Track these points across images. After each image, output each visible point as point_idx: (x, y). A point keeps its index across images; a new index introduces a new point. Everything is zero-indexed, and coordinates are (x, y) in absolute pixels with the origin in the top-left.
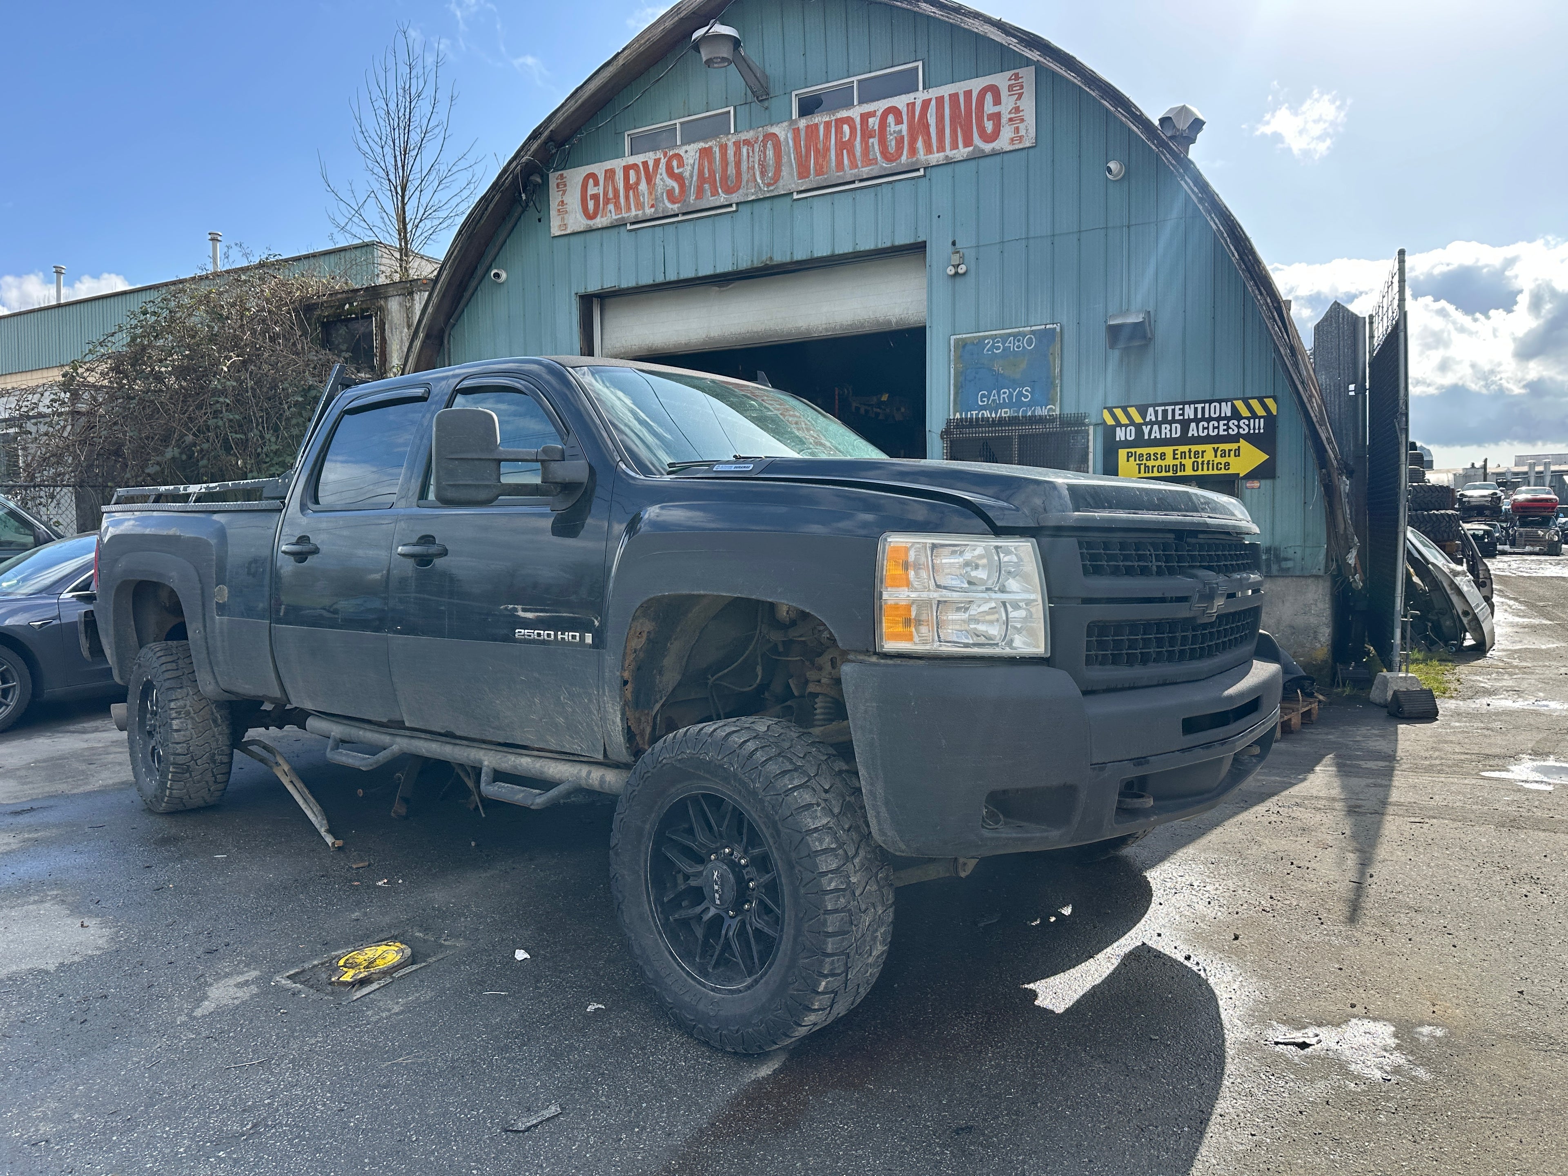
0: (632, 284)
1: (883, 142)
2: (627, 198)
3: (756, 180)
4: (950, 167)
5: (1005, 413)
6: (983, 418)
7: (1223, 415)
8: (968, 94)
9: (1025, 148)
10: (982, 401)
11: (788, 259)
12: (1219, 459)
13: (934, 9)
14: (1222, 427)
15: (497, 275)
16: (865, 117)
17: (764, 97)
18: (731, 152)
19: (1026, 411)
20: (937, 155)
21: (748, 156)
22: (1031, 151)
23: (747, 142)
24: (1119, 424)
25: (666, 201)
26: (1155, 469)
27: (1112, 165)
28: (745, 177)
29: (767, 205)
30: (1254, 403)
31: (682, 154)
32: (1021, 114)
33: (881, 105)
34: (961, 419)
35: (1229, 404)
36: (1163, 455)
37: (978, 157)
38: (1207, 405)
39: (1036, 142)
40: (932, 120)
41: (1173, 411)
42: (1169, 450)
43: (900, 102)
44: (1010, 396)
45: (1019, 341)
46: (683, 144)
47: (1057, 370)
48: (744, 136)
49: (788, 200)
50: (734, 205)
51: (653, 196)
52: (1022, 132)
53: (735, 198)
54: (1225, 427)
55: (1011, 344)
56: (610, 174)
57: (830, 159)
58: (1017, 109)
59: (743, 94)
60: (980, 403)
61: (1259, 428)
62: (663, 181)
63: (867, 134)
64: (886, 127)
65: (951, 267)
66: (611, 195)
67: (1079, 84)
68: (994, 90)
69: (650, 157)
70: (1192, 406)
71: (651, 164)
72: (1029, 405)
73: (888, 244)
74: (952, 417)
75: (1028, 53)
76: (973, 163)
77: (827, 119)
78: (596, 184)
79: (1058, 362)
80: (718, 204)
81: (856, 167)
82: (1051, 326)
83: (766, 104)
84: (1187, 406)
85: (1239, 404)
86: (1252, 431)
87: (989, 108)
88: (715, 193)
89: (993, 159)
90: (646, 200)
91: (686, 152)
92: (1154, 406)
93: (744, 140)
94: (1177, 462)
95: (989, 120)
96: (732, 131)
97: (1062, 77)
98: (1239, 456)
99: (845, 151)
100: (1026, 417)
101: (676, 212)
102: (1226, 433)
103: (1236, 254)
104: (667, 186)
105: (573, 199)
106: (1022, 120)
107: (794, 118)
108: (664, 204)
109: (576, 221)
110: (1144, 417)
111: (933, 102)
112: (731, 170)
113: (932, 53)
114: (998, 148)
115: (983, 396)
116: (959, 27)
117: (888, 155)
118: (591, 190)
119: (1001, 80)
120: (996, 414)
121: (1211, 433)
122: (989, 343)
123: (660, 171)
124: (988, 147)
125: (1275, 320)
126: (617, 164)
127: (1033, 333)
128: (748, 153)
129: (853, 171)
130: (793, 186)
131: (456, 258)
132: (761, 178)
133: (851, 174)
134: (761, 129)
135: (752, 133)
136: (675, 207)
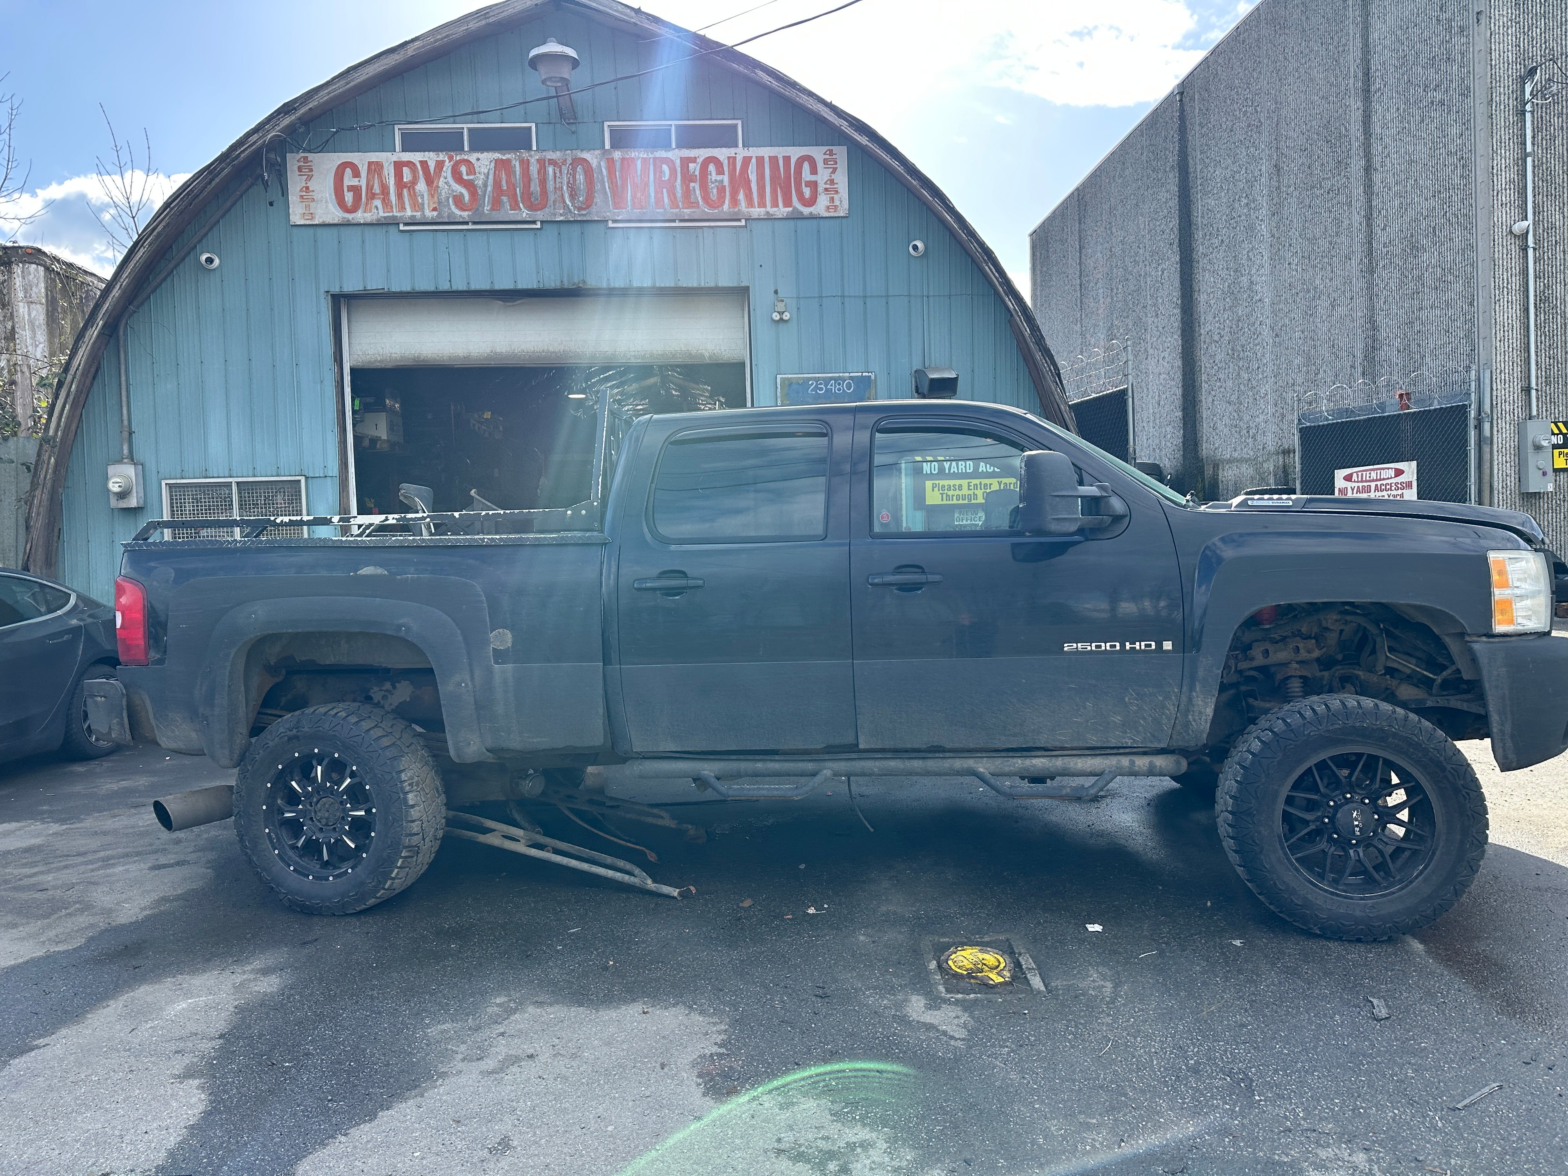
0: (406, 287)
1: (704, 187)
2: (400, 196)
3: (564, 202)
4: (770, 222)
8: (787, 159)
9: (839, 217)
11: (604, 285)
13: (770, 79)
15: (210, 261)
16: (686, 161)
17: (572, 121)
18: (534, 169)
20: (759, 210)
21: (555, 177)
22: (844, 220)
23: (552, 162)
24: (925, 460)
25: (453, 207)
26: (955, 498)
27: (920, 244)
28: (552, 197)
29: (576, 228)
32: (836, 186)
33: (702, 153)
36: (960, 486)
37: (796, 217)
39: (849, 213)
40: (753, 177)
42: (964, 483)
43: (722, 154)
45: (839, 384)
46: (473, 149)
48: (550, 155)
49: (602, 227)
50: (539, 223)
51: (436, 199)
52: (837, 203)
53: (540, 215)
55: (832, 385)
56: (375, 168)
57: (649, 196)
59: (546, 114)
62: (449, 185)
63: (687, 178)
64: (707, 174)
65: (776, 313)
66: (377, 189)
67: (901, 171)
68: (811, 160)
69: (431, 158)
71: (432, 165)
73: (711, 284)
75: (856, 136)
76: (792, 222)
77: (645, 156)
78: (356, 174)
80: (519, 219)
81: (678, 207)
82: (867, 374)
83: (573, 128)
87: (806, 175)
88: (515, 206)
89: (810, 221)
90: (426, 202)
91: (478, 159)
93: (549, 160)
94: (971, 492)
95: (806, 186)
96: (534, 148)
99: (665, 190)
101: (467, 219)
104: (453, 191)
105: (323, 187)
106: (837, 192)
107: (607, 146)
108: (450, 209)
109: (329, 212)
111: (754, 160)
112: (535, 187)
113: (753, 115)
114: (815, 212)
117: (710, 201)
118: (349, 180)
119: (818, 153)
122: (812, 384)
123: (443, 174)
124: (806, 211)
126: (387, 159)
127: (851, 378)
128: (555, 173)
129: (674, 211)
130: (608, 214)
131: (159, 234)
132: (570, 201)
133: (672, 213)
134: (569, 152)
135: (558, 153)
136: (465, 214)
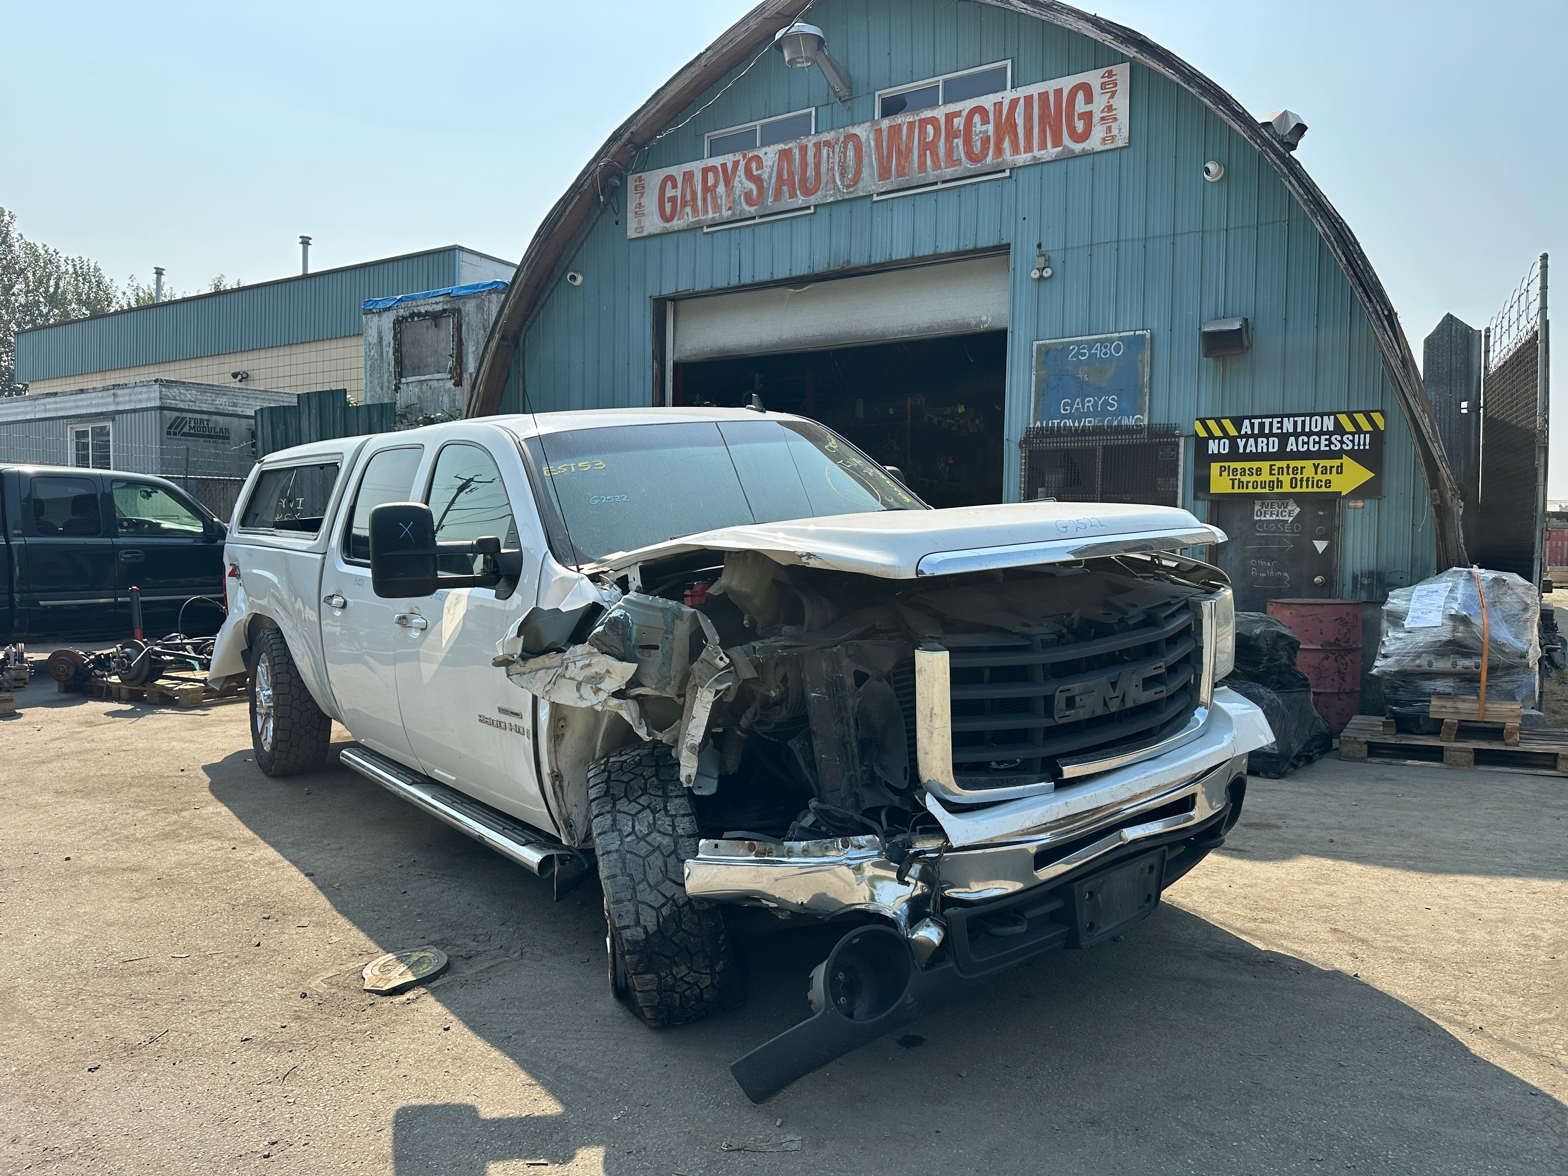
0: (706, 286)
1: (968, 142)
2: (705, 200)
3: (835, 182)
4: (1038, 169)
5: (1088, 422)
6: (1065, 426)
7: (1325, 429)
8: (1059, 92)
9: (1117, 149)
10: (1065, 410)
11: (866, 263)
12: (1319, 476)
13: (1025, 6)
14: (1323, 443)
15: (573, 278)
16: (950, 117)
17: (847, 98)
18: (811, 154)
19: (1112, 421)
20: (1024, 156)
21: (828, 157)
22: (1125, 152)
23: (827, 144)
24: (1211, 436)
25: (744, 204)
26: (1250, 485)
27: (1210, 166)
28: (824, 179)
29: (846, 207)
30: (1360, 418)
31: (762, 156)
32: (1114, 112)
33: (967, 105)
34: (1042, 428)
35: (1332, 417)
37: (1068, 157)
38: (1308, 419)
39: (1129, 142)
40: (1020, 120)
41: (1271, 424)
42: (1265, 465)
43: (987, 101)
44: (1095, 405)
45: (1106, 347)
46: (763, 145)
47: (1146, 378)
48: (825, 137)
49: (868, 202)
50: (812, 208)
51: (731, 199)
52: (1115, 132)
53: (814, 200)
54: (1327, 442)
55: (1097, 350)
56: (688, 176)
57: (913, 161)
58: (1110, 108)
59: (825, 95)
60: (1062, 412)
61: (1365, 444)
62: (742, 183)
63: (951, 134)
64: (972, 127)
65: (1036, 271)
66: (688, 198)
67: (1178, 81)
68: (1086, 88)
69: (729, 159)
70: (1291, 419)
71: (730, 166)
72: (1115, 414)
73: (970, 246)
74: (1031, 426)
75: (1123, 49)
76: (1062, 165)
77: (911, 120)
78: (675, 186)
79: (1147, 370)
80: (796, 206)
81: (940, 168)
82: (1141, 332)
83: (849, 104)
84: (1285, 420)
85: (1343, 419)
86: (1356, 448)
87: (1080, 106)
89: (1084, 159)
90: (724, 202)
91: (766, 153)
92: (1250, 418)
93: (824, 142)
94: (1274, 478)
95: (1079, 119)
96: (813, 132)
97: (1159, 74)
98: (1341, 473)
99: (928, 152)
100: (1111, 426)
101: (753, 215)
102: (1328, 448)
103: (1344, 259)
104: (745, 188)
105: (651, 202)
106: (1115, 119)
107: (876, 118)
108: (741, 206)
109: (653, 223)
110: (1239, 429)
111: (1022, 102)
112: (810, 172)
113: (1022, 51)
114: (1088, 148)
115: (1066, 404)
116: (1051, 24)
117: (973, 155)
118: (669, 193)
119: (1094, 78)
120: (1080, 424)
121: (1311, 448)
122: (1074, 349)
123: (738, 173)
124: (1078, 147)
125: (1385, 330)
126: (696, 167)
127: (1121, 339)
128: (828, 154)
129: (936, 172)
130: (873, 187)
131: (533, 260)
132: (840, 180)
133: (934, 175)
134: (842, 130)
135: (833, 133)
136: (753, 209)
